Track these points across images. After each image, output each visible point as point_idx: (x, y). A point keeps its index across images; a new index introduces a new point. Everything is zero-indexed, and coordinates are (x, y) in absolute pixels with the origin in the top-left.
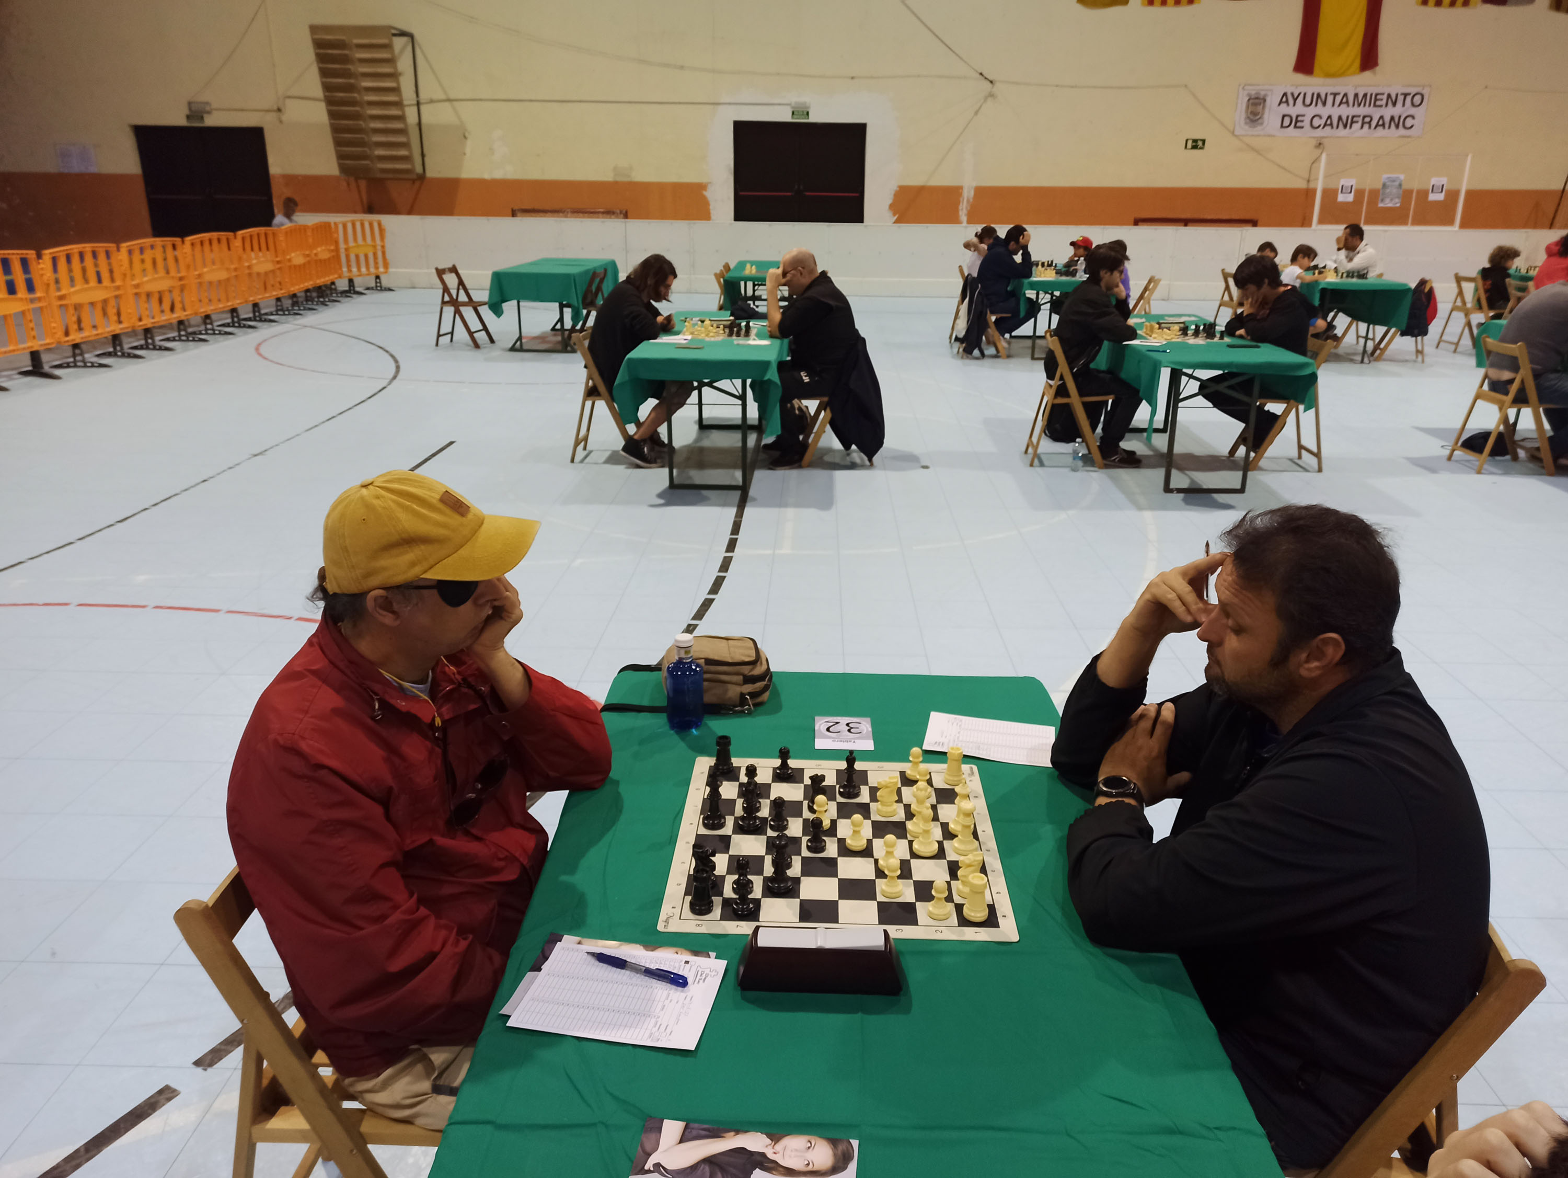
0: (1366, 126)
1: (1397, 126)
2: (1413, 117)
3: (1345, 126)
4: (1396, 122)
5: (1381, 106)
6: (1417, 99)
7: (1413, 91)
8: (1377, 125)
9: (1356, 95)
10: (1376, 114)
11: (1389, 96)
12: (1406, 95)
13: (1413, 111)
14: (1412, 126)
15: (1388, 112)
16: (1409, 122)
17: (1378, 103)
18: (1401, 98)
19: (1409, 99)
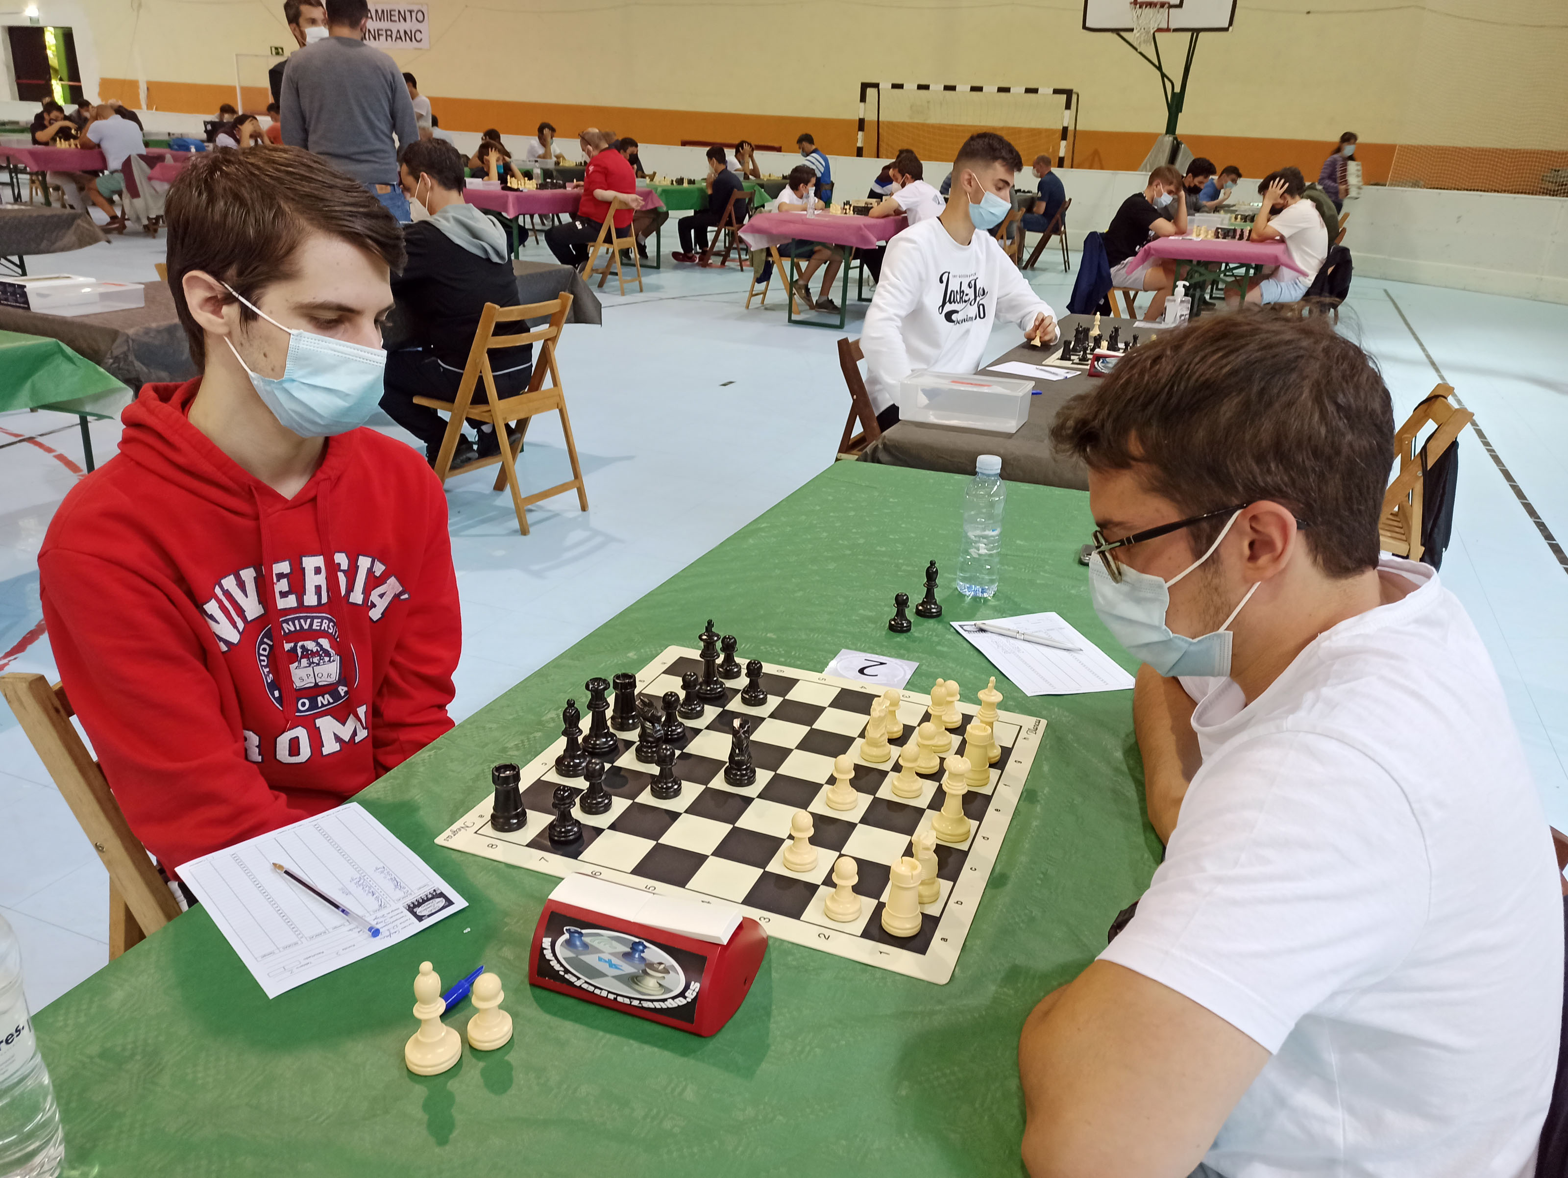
0: (389, 38)
1: (411, 40)
2: (421, 32)
3: (375, 39)
4: (410, 36)
5: (395, 21)
6: (420, 16)
7: (416, 8)
8: (396, 38)
9: (377, 11)
10: (394, 27)
11: (399, 12)
12: (411, 12)
13: (419, 26)
14: (421, 40)
15: (402, 26)
16: (418, 35)
17: (393, 18)
18: (408, 15)
19: (414, 15)
